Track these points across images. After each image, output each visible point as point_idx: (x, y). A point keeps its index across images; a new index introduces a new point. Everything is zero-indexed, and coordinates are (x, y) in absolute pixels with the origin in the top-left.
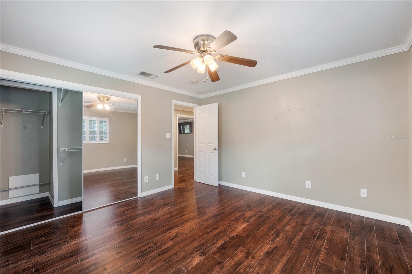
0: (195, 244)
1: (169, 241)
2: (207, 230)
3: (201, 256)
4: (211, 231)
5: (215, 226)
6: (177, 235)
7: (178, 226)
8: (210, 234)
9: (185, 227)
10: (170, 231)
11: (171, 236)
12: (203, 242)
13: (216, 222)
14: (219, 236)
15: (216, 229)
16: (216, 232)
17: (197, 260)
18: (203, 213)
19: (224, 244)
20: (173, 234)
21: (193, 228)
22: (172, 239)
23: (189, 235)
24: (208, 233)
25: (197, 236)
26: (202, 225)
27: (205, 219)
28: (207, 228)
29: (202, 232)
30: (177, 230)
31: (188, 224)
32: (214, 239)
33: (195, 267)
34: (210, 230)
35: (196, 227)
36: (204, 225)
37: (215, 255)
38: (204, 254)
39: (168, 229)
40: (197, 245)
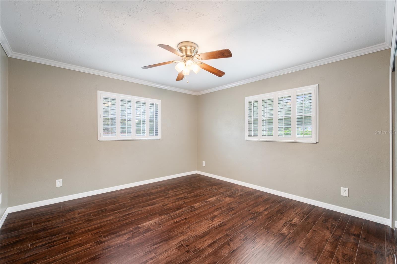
0: (197, 212)
1: (217, 215)
2: (185, 222)
3: (194, 206)
4: (182, 220)
5: (176, 225)
6: (213, 219)
7: (214, 228)
8: (183, 218)
9: (206, 226)
10: (220, 223)
11: (218, 219)
12: (191, 213)
13: (172, 230)
14: (177, 216)
15: (176, 222)
16: (178, 219)
17: (197, 205)
18: (183, 247)
19: (176, 211)
20: (217, 220)
21: (198, 224)
22: (216, 216)
23: (202, 218)
24: (185, 219)
25: (195, 217)
26: (188, 228)
27: (182, 235)
28: (184, 224)
29: (190, 220)
30: (214, 223)
31: (203, 229)
32: (182, 214)
33: (198, 203)
34: (182, 222)
35: (195, 225)
36: (187, 227)
37: (185, 206)
38: (192, 207)
39: (223, 225)
40: (196, 211)
